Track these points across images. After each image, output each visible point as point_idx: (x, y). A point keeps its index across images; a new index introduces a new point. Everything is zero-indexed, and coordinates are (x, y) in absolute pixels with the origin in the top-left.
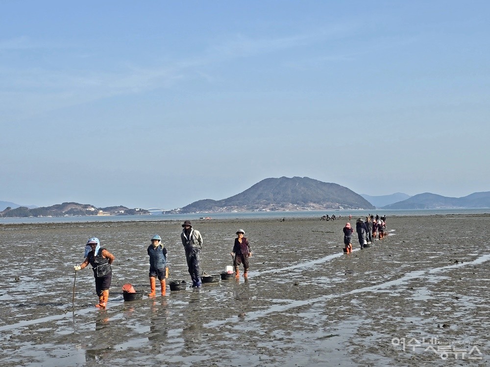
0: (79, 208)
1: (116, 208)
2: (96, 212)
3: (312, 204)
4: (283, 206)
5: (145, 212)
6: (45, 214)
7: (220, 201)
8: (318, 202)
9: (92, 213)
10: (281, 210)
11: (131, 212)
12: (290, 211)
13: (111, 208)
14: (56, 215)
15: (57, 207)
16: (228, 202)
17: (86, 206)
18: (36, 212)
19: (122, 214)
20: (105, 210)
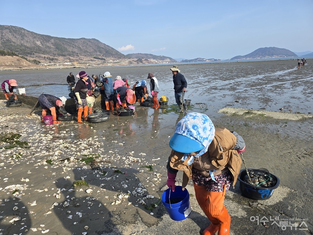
0: (201, 59)
1: (211, 59)
2: (206, 61)
3: (275, 56)
4: (264, 57)
5: (220, 60)
6: (192, 61)
7: (243, 56)
8: (277, 55)
9: (205, 61)
10: (264, 58)
11: (216, 60)
12: (267, 58)
13: (210, 59)
14: (195, 61)
15: (195, 59)
16: (246, 56)
17: (203, 59)
18: (190, 61)
19: (213, 61)
20: (208, 60)
